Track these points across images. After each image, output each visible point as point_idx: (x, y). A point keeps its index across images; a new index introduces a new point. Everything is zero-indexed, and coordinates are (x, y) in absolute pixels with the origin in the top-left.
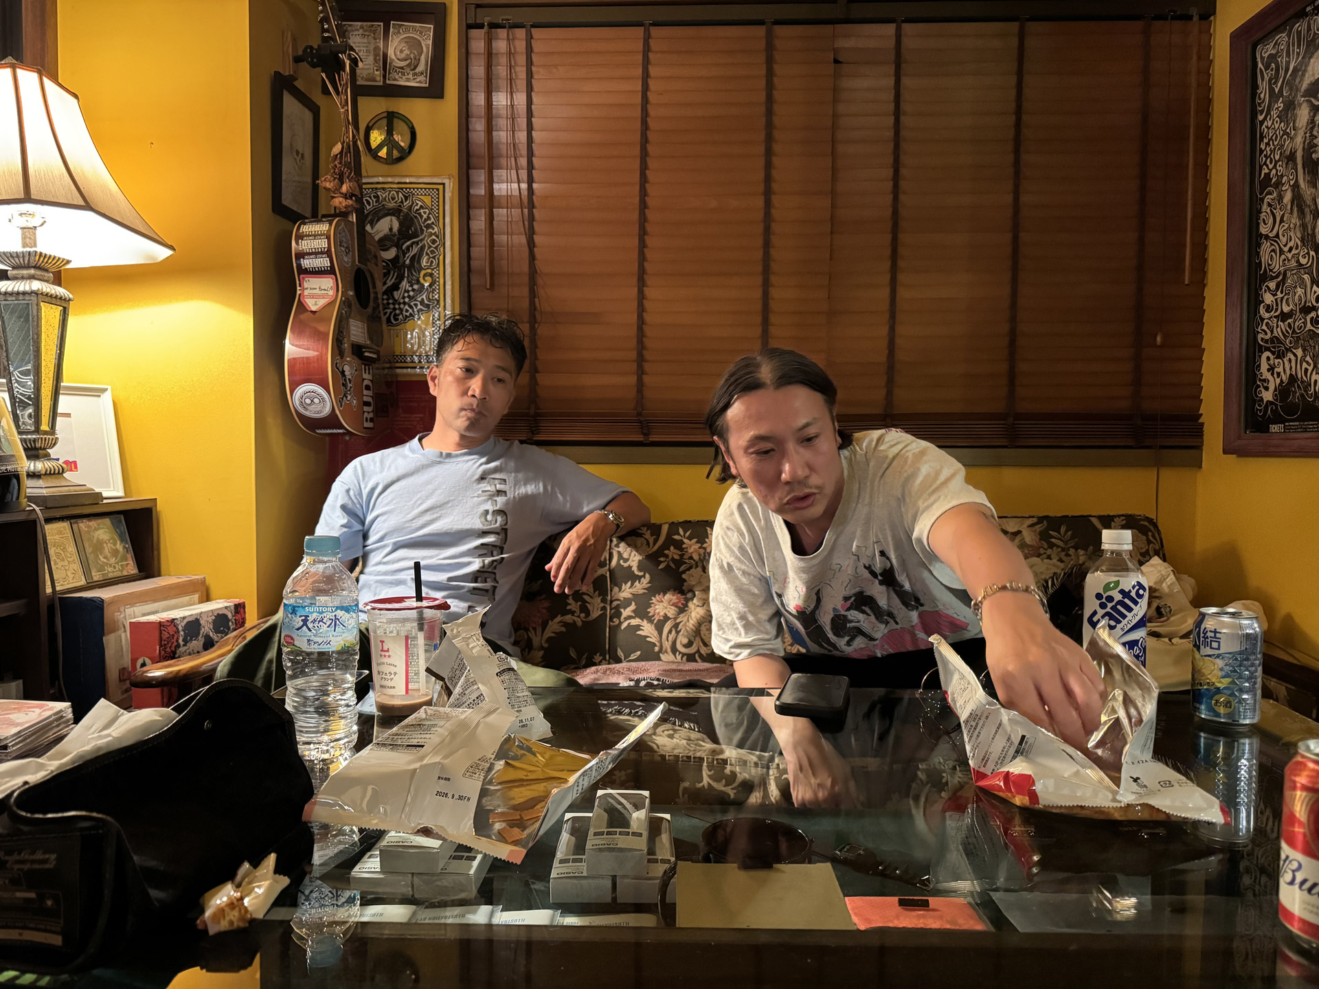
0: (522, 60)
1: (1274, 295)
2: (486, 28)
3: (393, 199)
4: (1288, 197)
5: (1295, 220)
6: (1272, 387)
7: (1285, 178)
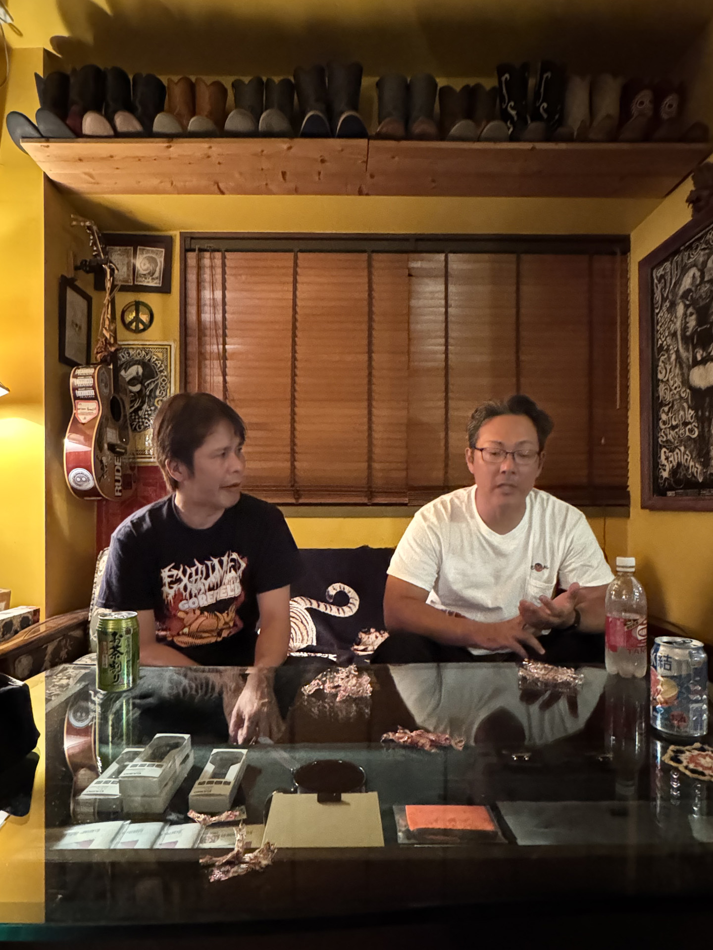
0: (219, 271)
1: (668, 415)
2: (197, 252)
3: (139, 354)
4: (673, 357)
5: (677, 371)
6: (667, 469)
7: (671, 347)
